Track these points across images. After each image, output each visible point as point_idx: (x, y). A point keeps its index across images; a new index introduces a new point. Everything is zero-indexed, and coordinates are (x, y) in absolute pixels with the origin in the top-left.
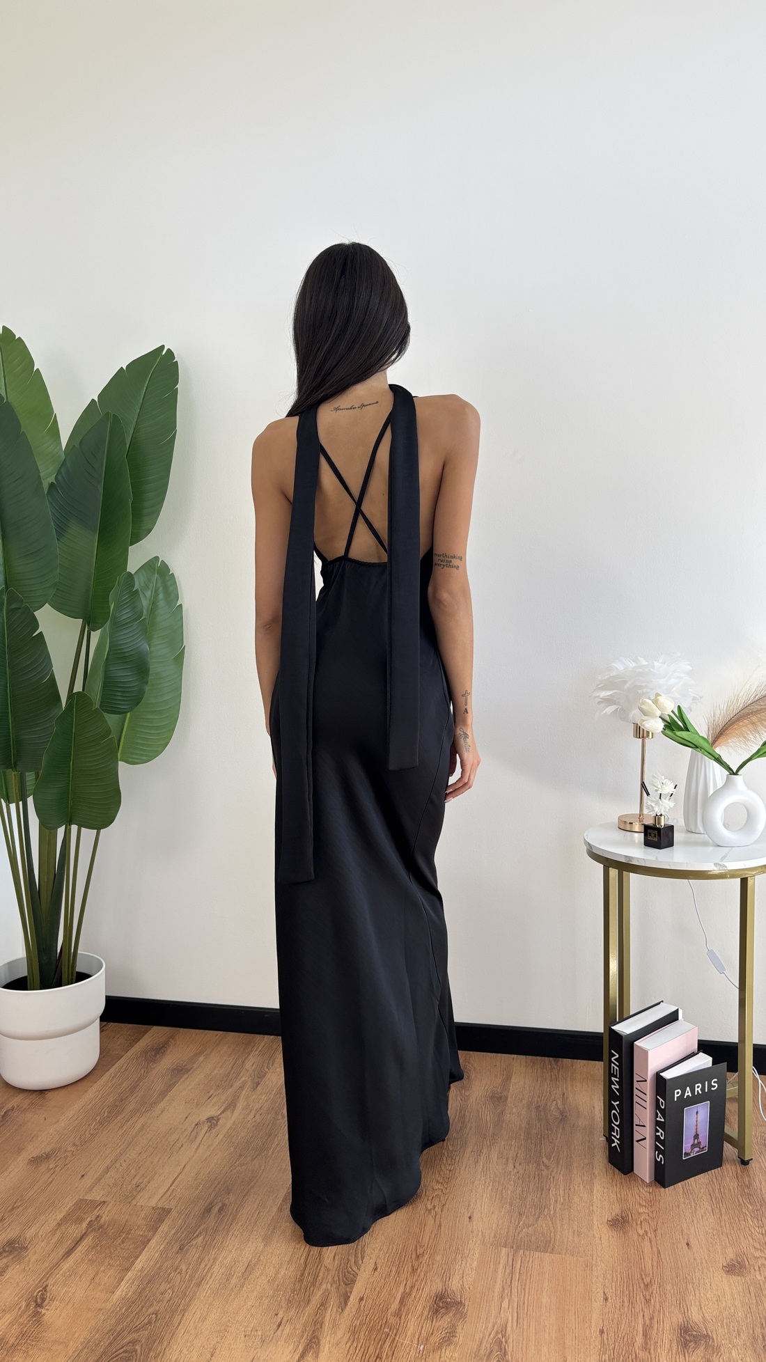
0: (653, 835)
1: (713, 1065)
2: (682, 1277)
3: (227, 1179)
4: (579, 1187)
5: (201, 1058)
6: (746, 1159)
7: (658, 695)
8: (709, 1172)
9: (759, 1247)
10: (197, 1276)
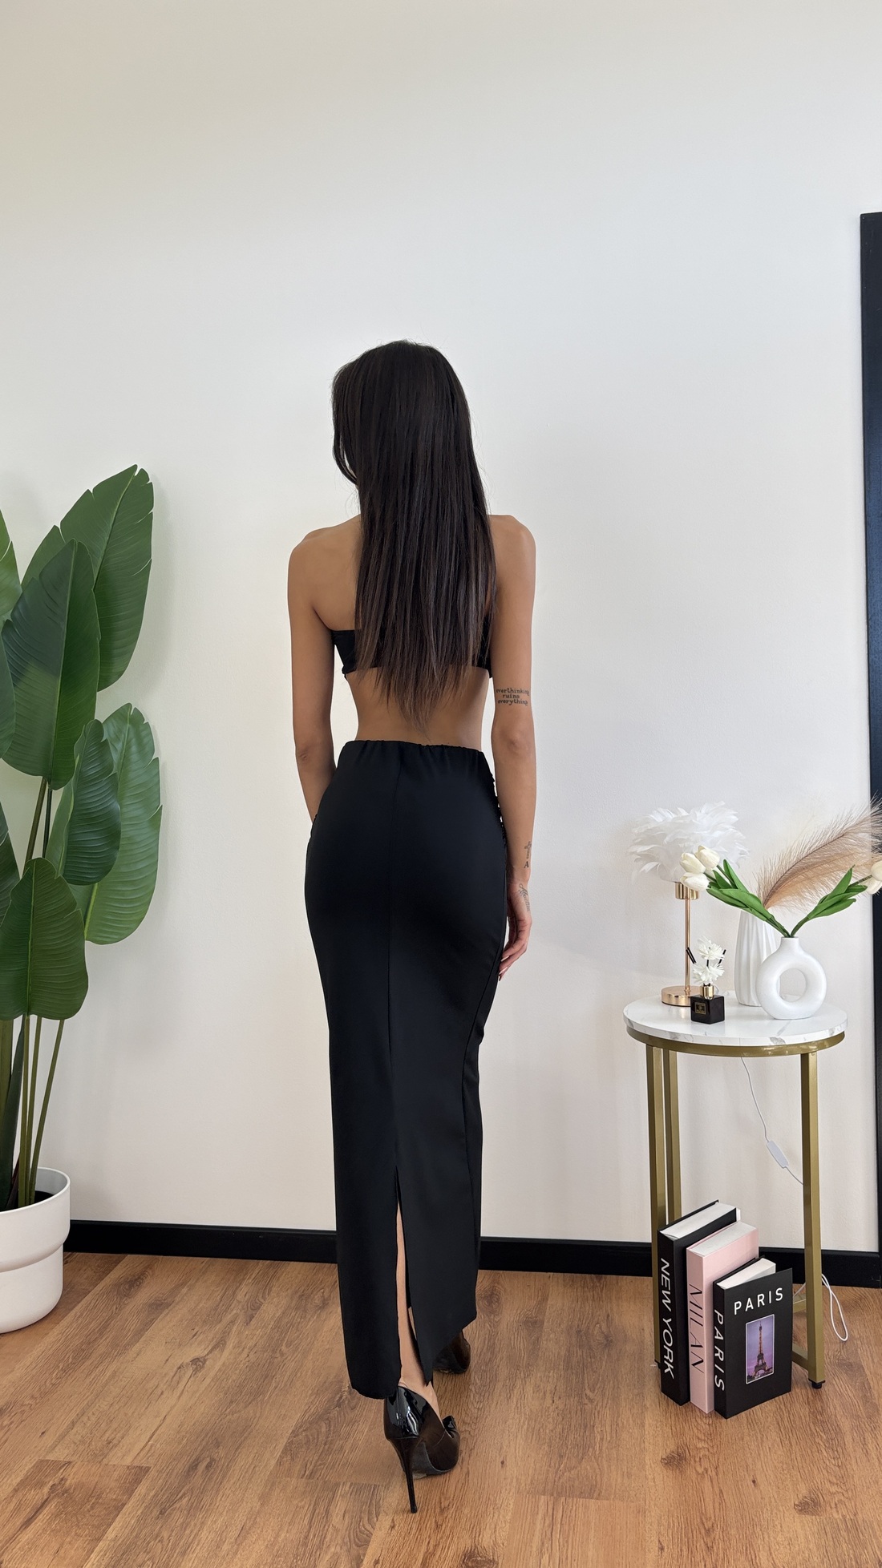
0: (701, 1008)
1: (777, 1271)
2: (748, 1518)
3: (216, 1430)
4: (627, 1421)
5: (185, 1290)
6: (818, 1381)
7: (701, 848)
8: (777, 1398)
9: (835, 1481)
10: (181, 1544)
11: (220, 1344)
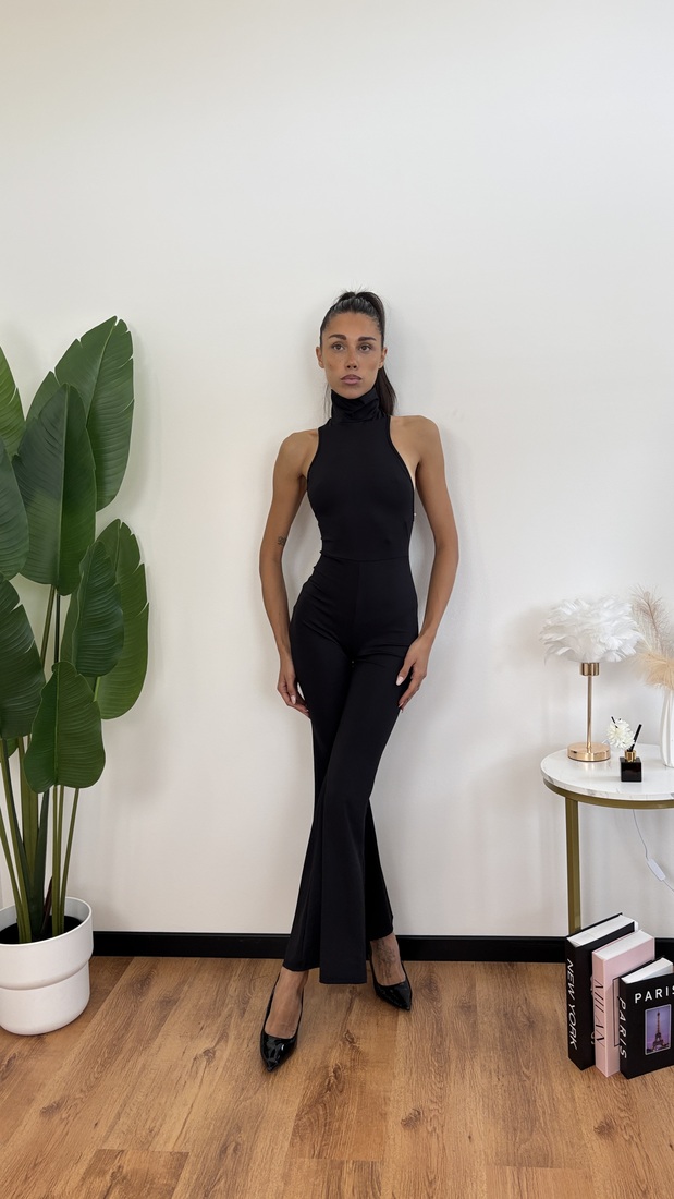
3: (235, 1116)
4: (560, 1095)
5: (186, 988)
11: (223, 1036)
